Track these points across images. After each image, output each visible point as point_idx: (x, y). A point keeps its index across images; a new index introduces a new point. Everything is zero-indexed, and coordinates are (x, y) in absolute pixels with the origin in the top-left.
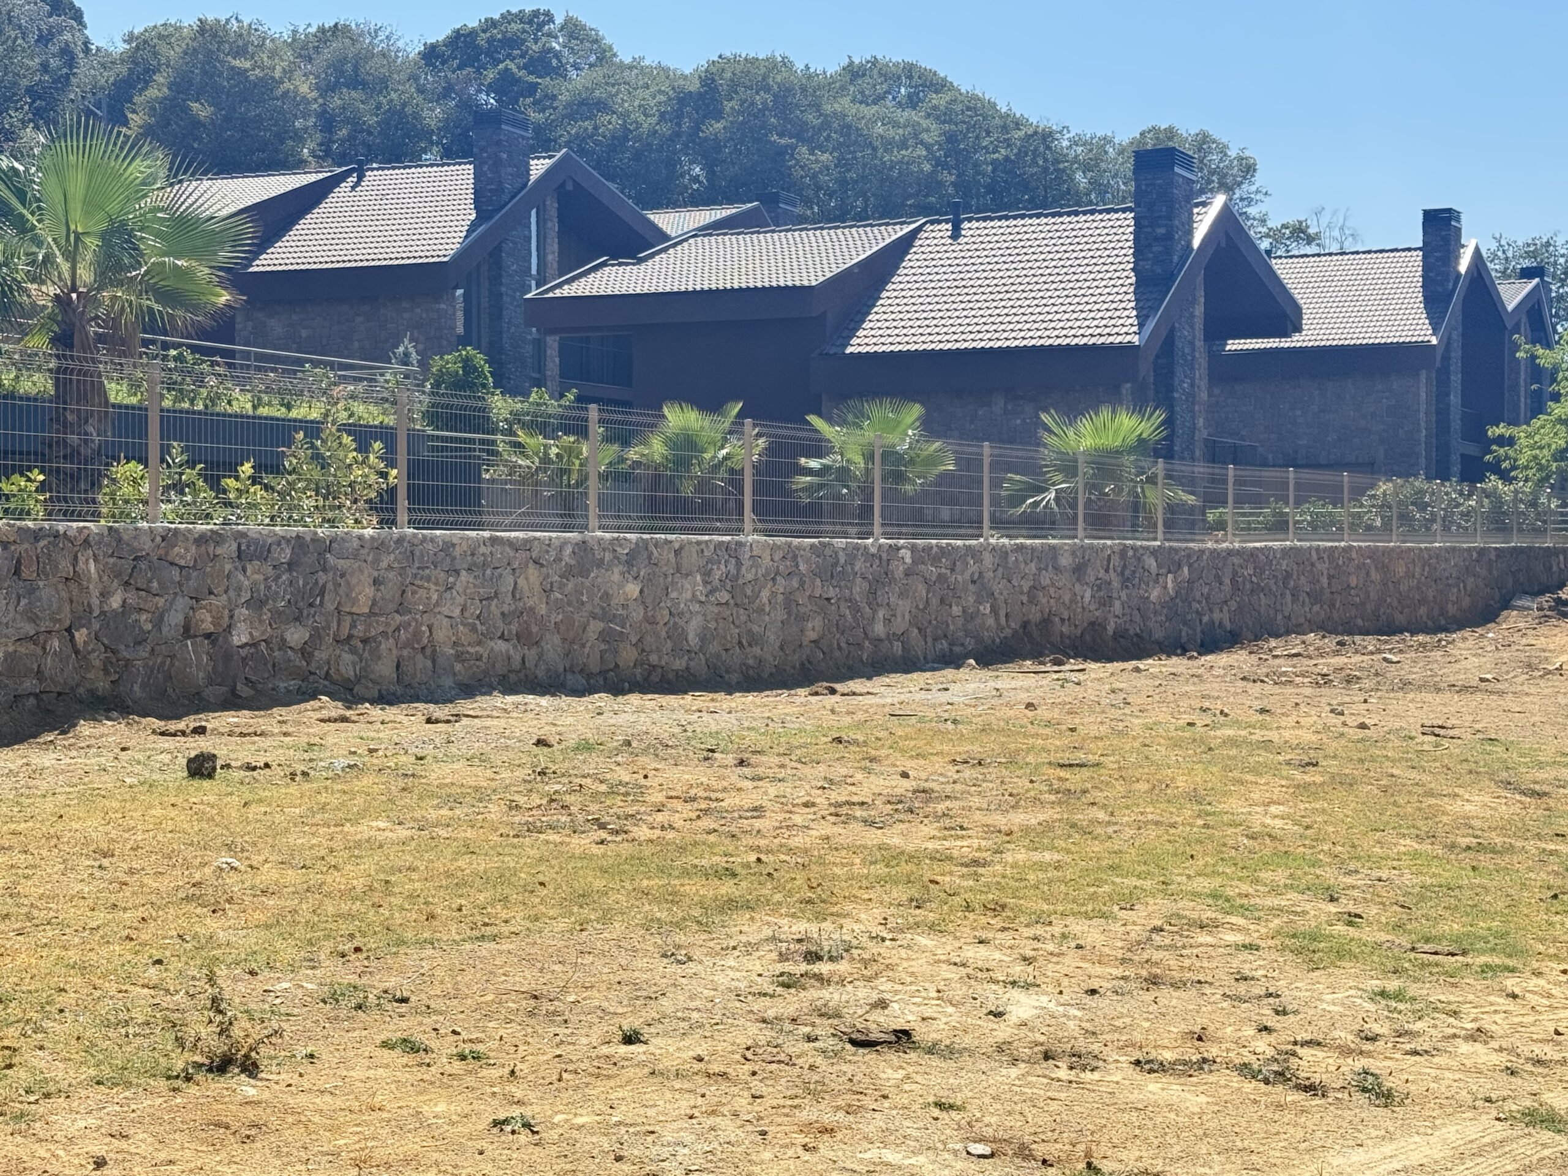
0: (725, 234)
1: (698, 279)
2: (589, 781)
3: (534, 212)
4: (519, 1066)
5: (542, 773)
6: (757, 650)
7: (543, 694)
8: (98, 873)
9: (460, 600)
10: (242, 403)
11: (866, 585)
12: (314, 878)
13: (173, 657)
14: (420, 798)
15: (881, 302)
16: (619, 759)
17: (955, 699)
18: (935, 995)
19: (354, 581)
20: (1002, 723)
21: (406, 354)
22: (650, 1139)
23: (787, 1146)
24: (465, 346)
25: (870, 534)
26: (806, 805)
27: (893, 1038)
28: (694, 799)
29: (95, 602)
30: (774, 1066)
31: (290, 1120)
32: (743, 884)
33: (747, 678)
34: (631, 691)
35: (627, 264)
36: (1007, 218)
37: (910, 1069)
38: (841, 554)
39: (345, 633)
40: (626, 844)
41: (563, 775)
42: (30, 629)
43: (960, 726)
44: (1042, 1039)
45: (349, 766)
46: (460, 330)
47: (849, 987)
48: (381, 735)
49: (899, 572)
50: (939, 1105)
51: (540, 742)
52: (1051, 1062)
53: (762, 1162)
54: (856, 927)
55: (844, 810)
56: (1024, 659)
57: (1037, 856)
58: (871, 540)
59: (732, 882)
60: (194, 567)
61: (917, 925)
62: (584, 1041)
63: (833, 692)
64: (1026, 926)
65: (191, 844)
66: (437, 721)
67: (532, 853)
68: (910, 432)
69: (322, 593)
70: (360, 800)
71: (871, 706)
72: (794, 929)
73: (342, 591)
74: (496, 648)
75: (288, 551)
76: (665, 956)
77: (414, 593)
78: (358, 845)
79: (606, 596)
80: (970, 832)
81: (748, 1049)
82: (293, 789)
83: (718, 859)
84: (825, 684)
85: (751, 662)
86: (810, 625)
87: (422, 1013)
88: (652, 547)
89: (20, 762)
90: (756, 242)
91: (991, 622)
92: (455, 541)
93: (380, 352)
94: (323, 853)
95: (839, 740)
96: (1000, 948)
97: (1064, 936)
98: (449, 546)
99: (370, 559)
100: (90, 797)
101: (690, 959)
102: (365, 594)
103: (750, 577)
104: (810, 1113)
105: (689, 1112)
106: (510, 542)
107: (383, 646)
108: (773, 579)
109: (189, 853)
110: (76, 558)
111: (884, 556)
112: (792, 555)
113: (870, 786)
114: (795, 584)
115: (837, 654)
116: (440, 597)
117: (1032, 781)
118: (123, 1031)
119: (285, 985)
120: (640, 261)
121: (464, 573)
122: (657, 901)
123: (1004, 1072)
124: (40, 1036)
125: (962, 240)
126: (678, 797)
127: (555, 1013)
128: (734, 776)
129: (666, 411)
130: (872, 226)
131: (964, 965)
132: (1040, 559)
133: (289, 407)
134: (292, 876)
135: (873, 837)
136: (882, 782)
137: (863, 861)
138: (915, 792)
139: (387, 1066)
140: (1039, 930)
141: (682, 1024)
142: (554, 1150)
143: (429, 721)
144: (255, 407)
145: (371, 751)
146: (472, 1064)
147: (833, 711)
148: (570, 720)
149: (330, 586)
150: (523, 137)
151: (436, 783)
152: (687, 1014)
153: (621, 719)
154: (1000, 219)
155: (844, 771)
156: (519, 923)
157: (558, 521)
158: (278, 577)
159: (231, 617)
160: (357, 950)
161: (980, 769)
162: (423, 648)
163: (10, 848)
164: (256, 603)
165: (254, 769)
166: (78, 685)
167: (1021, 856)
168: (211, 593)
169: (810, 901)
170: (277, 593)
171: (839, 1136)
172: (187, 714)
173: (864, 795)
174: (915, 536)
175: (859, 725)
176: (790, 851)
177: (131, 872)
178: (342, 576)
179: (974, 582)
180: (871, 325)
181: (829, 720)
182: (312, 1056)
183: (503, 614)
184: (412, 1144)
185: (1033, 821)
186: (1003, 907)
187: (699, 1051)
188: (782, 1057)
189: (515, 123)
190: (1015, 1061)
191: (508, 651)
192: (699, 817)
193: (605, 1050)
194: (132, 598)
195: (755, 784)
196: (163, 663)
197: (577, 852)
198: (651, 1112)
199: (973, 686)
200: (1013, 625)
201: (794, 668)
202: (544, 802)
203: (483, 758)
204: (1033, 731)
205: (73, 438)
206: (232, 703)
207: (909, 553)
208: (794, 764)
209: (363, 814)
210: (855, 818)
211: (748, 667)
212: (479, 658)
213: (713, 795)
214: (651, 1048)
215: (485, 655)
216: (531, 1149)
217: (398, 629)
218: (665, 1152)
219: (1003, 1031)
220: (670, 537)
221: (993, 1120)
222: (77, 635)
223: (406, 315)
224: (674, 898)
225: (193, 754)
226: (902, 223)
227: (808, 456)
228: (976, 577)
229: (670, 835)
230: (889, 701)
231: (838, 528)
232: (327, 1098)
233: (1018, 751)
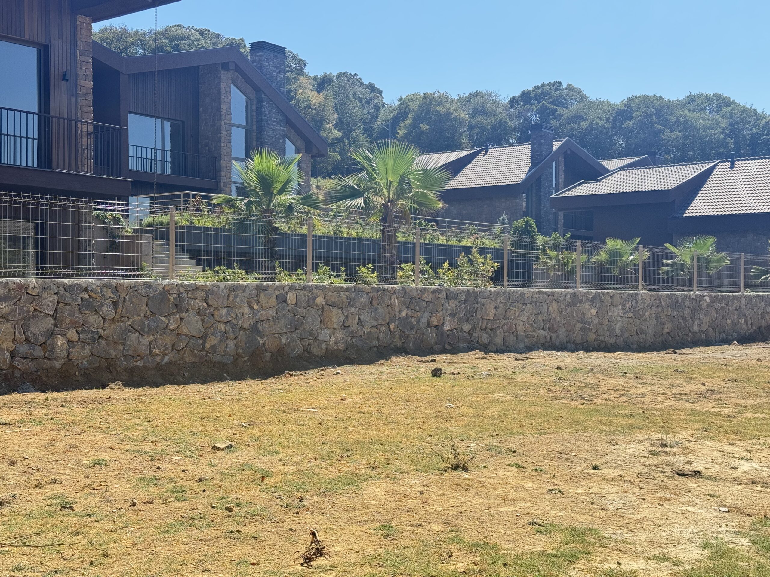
0: (633, 169)
1: (621, 188)
2: (577, 382)
3: (554, 163)
4: (556, 474)
5: (560, 379)
6: (644, 336)
7: (558, 351)
8: (406, 407)
9: (527, 315)
10: (443, 240)
11: (690, 311)
12: (480, 412)
13: (423, 334)
14: (515, 386)
15: (699, 195)
16: (589, 375)
17: (727, 357)
18: (711, 461)
19: (488, 307)
20: (746, 366)
21: (504, 220)
22: (603, 498)
23: (652, 504)
24: (526, 217)
25: (692, 290)
26: (663, 394)
27: (693, 473)
28: (618, 390)
29: (397, 314)
30: (648, 480)
31: (480, 485)
32: (637, 420)
33: (639, 346)
34: (593, 351)
35: (592, 183)
36: (755, 159)
37: (700, 484)
38: (679, 298)
39: (484, 327)
40: (592, 405)
41: (567, 380)
42: (375, 323)
43: (728, 367)
44: (752, 477)
45: (488, 375)
46: (524, 210)
47: (678, 457)
48: (499, 364)
49: (704, 306)
50: (710, 495)
51: (558, 368)
52: (755, 485)
53: (643, 508)
54: (681, 437)
55: (678, 396)
56: (759, 342)
57: (756, 415)
58: (692, 293)
59: (633, 419)
60: (431, 302)
61: (705, 437)
62: (579, 468)
63: (675, 353)
64: (749, 439)
65: (436, 399)
66: (519, 360)
67: (557, 406)
68: (710, 249)
69: (476, 312)
70: (493, 386)
71: (691, 358)
72: (657, 436)
73: (483, 310)
74: (541, 333)
75: (464, 296)
76: (608, 443)
77: (510, 312)
78: (494, 401)
79: (583, 314)
80: (729, 406)
81: (639, 474)
82: (469, 382)
83: (628, 411)
84: (672, 350)
85: (641, 340)
86: (666, 326)
87: (521, 456)
88: (601, 295)
89: (375, 370)
90: (646, 172)
91: (744, 326)
92: (525, 292)
93: (493, 220)
94: (482, 403)
95: (677, 371)
96: (738, 447)
97: (764, 444)
98: (523, 294)
99: (494, 299)
100: (400, 382)
101: (617, 444)
102: (491, 313)
103: (641, 307)
104: (660, 494)
105: (617, 491)
106: (546, 293)
107: (498, 332)
108: (651, 308)
109: (435, 401)
110: (391, 298)
111: (698, 299)
112: (659, 298)
113: (688, 388)
114: (660, 310)
115: (678, 338)
116: (520, 313)
117: (757, 388)
118: (423, 456)
119: (475, 445)
120: (597, 181)
121: (528, 305)
122: (605, 424)
123: (736, 487)
124: (396, 456)
125: (735, 169)
126: (612, 389)
127: (568, 458)
128: (634, 383)
129: (607, 241)
130: (695, 164)
131: (723, 452)
132: (766, 301)
133: (460, 241)
134: (472, 411)
135: (689, 406)
136: (694, 387)
137: (685, 414)
138: (707, 390)
139: (510, 471)
140: (754, 441)
141: (614, 465)
142: (570, 500)
143: (516, 359)
144: (447, 241)
145: (496, 369)
146: (540, 473)
147: (675, 360)
148: (569, 360)
149: (479, 309)
150: (550, 133)
151: (520, 381)
152: (616, 461)
153: (589, 361)
154: (752, 160)
155: (678, 382)
156: (553, 428)
157: (563, 285)
158: (460, 305)
159: (444, 320)
160: (497, 435)
161: (735, 383)
162: (513, 333)
163: (376, 398)
164: (453, 315)
165: (455, 374)
166: (391, 344)
167: (749, 415)
168: (437, 311)
169: (663, 427)
170: (460, 311)
171: (672, 502)
172: (428, 355)
173: (687, 391)
174: (712, 291)
175: (685, 365)
176: (656, 410)
177: (417, 407)
178: (484, 305)
179: (737, 310)
180: (694, 205)
181: (674, 363)
182: (485, 467)
183: (543, 320)
184: (521, 495)
185: (756, 403)
186: (740, 432)
187: (620, 473)
188: (651, 477)
189: (547, 128)
190: (740, 484)
191: (545, 334)
192: (620, 397)
193: (586, 471)
194: (410, 313)
195: (643, 386)
196: (420, 337)
197: (574, 407)
198: (604, 491)
199: (735, 352)
200: (754, 328)
201: (659, 343)
202: (561, 389)
203: (537, 373)
204: (759, 370)
205: (388, 255)
206: (444, 351)
207: (708, 298)
208: (658, 379)
209: (494, 391)
210: (682, 399)
211: (640, 342)
212: (534, 337)
213: (625, 389)
214: (603, 471)
215: (536, 336)
216: (562, 499)
217: (504, 325)
218: (609, 503)
219: (736, 474)
220: (609, 291)
221: (730, 501)
222: (391, 325)
223: (504, 204)
224: (611, 424)
225: (433, 369)
226: (708, 163)
227: (667, 259)
228: (738, 308)
229: (609, 402)
230: (699, 357)
231: (679, 288)
232: (492, 480)
233: (752, 377)
